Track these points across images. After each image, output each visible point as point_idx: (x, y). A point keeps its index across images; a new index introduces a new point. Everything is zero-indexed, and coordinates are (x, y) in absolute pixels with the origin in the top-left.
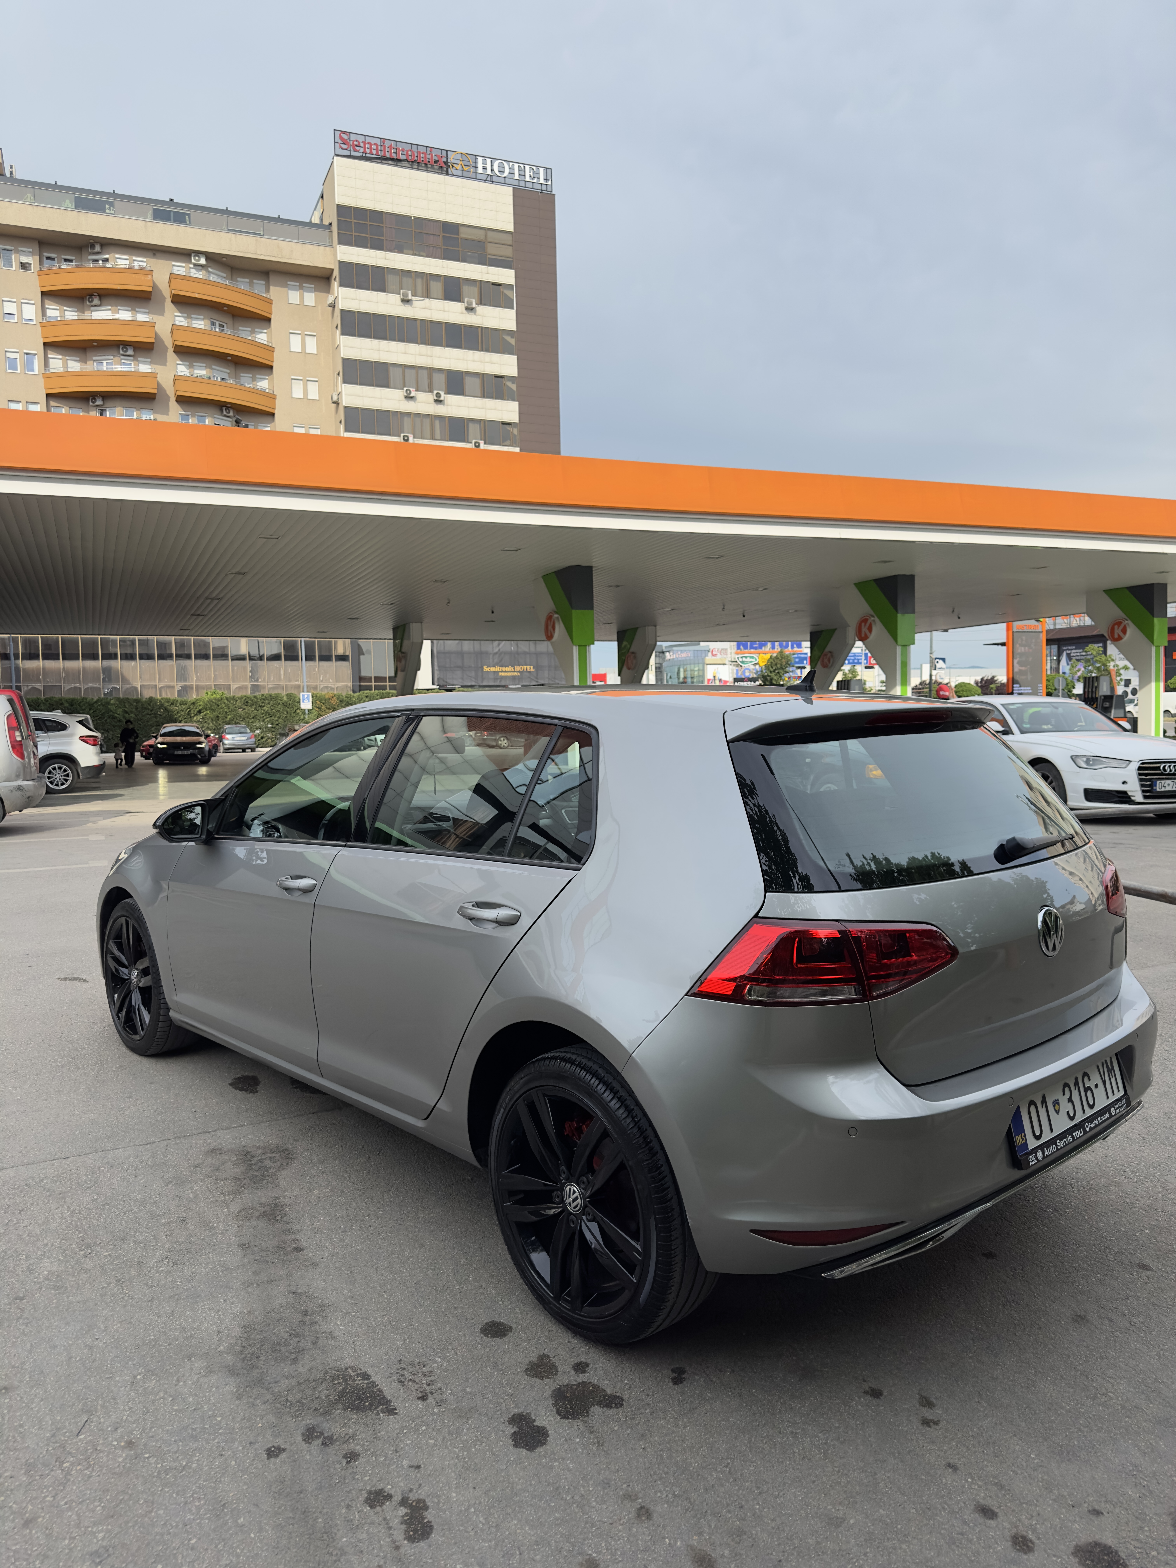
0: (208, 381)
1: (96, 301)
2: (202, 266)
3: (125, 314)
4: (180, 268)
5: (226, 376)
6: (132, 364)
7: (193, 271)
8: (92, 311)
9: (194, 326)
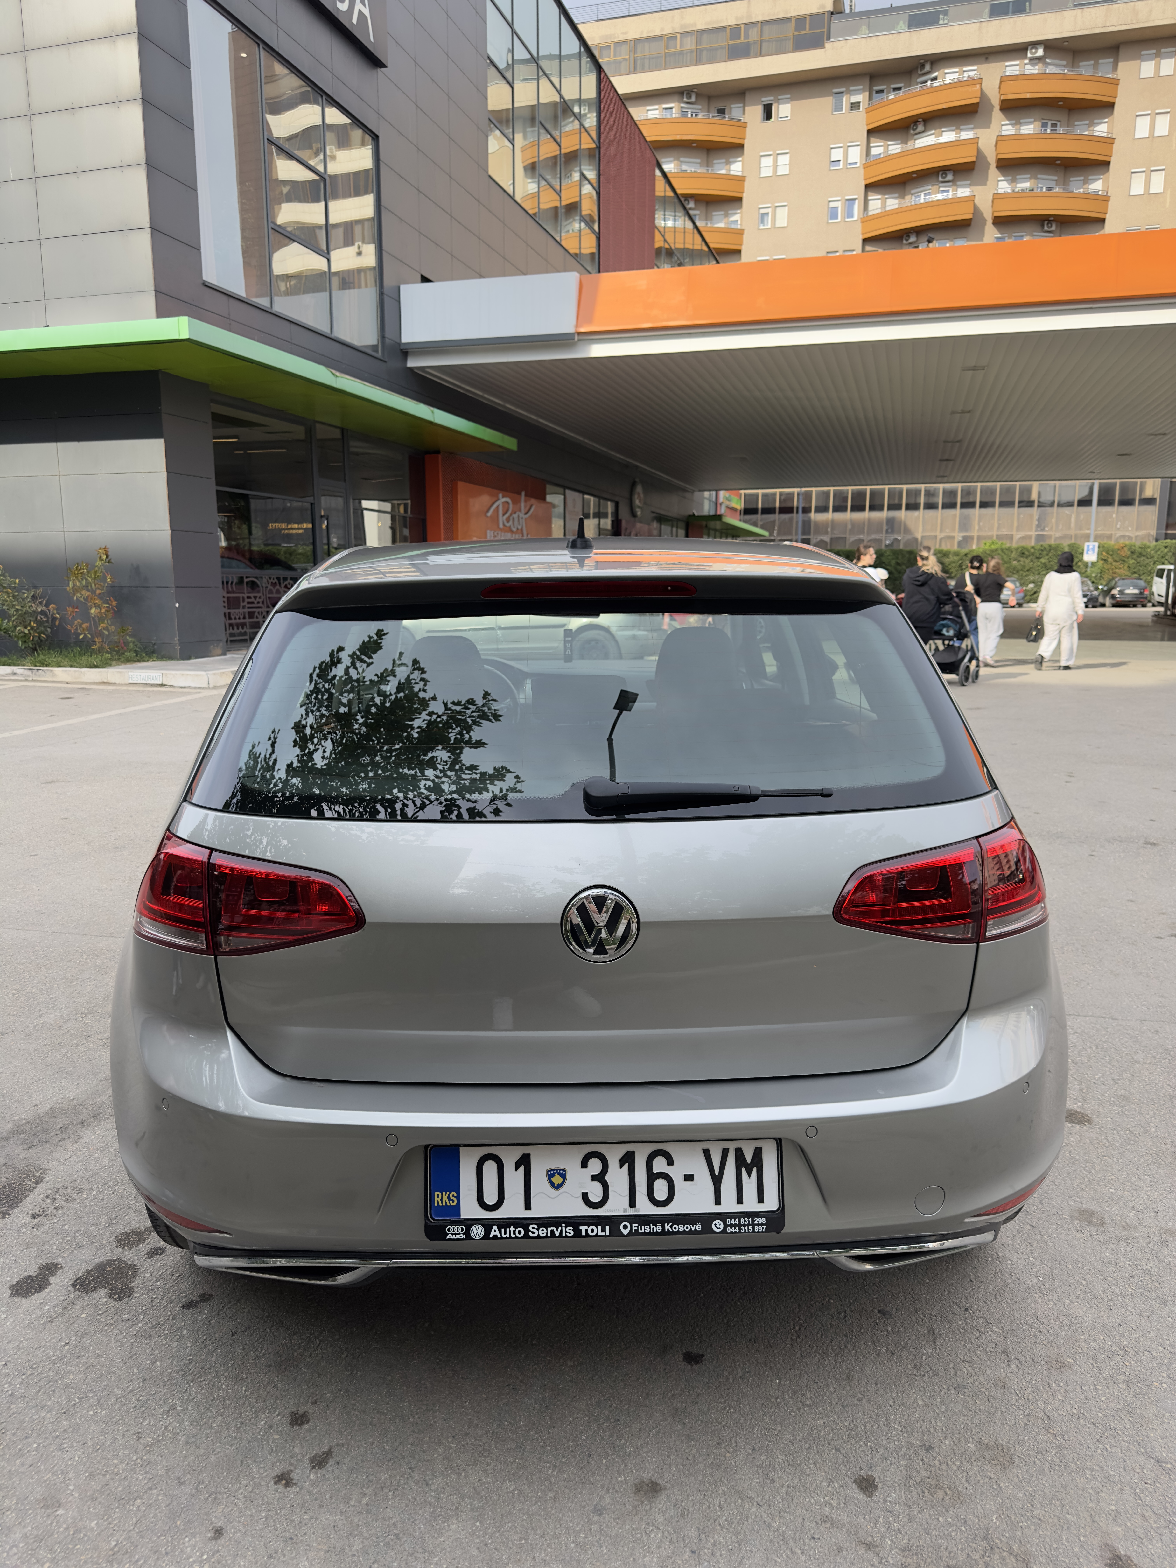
0: (1032, 194)
1: (920, 128)
2: (1039, 59)
3: (948, 136)
4: (1013, 67)
5: (1052, 184)
6: (951, 191)
7: (1028, 67)
8: (915, 140)
9: (1022, 132)
